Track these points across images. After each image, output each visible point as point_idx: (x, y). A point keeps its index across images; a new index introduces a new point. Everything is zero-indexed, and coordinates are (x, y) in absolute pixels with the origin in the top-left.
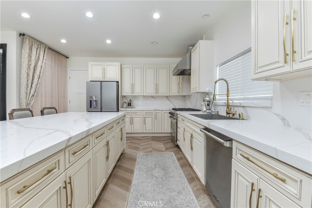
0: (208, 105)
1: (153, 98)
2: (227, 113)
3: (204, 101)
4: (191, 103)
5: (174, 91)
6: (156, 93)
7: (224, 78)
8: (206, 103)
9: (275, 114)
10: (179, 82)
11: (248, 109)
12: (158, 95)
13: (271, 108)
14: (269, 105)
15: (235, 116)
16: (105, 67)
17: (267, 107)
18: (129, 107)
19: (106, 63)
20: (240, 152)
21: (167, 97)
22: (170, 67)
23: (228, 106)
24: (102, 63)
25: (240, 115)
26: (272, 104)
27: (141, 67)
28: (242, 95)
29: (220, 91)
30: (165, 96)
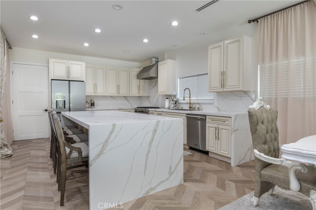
0: (176, 103)
1: (112, 98)
2: (190, 108)
3: (173, 100)
4: (150, 103)
5: (135, 92)
6: (118, 94)
7: (188, 88)
8: (174, 102)
9: (215, 106)
10: (139, 85)
11: (202, 105)
12: (119, 95)
13: (213, 104)
14: (213, 103)
15: (195, 109)
16: (69, 66)
17: (211, 104)
18: (93, 107)
19: (71, 62)
20: (210, 119)
21: (125, 97)
22: (130, 70)
23: (190, 103)
24: (66, 61)
25: (198, 108)
26: (213, 102)
27: (103, 68)
28: (197, 98)
29: (181, 96)
30: (124, 96)
